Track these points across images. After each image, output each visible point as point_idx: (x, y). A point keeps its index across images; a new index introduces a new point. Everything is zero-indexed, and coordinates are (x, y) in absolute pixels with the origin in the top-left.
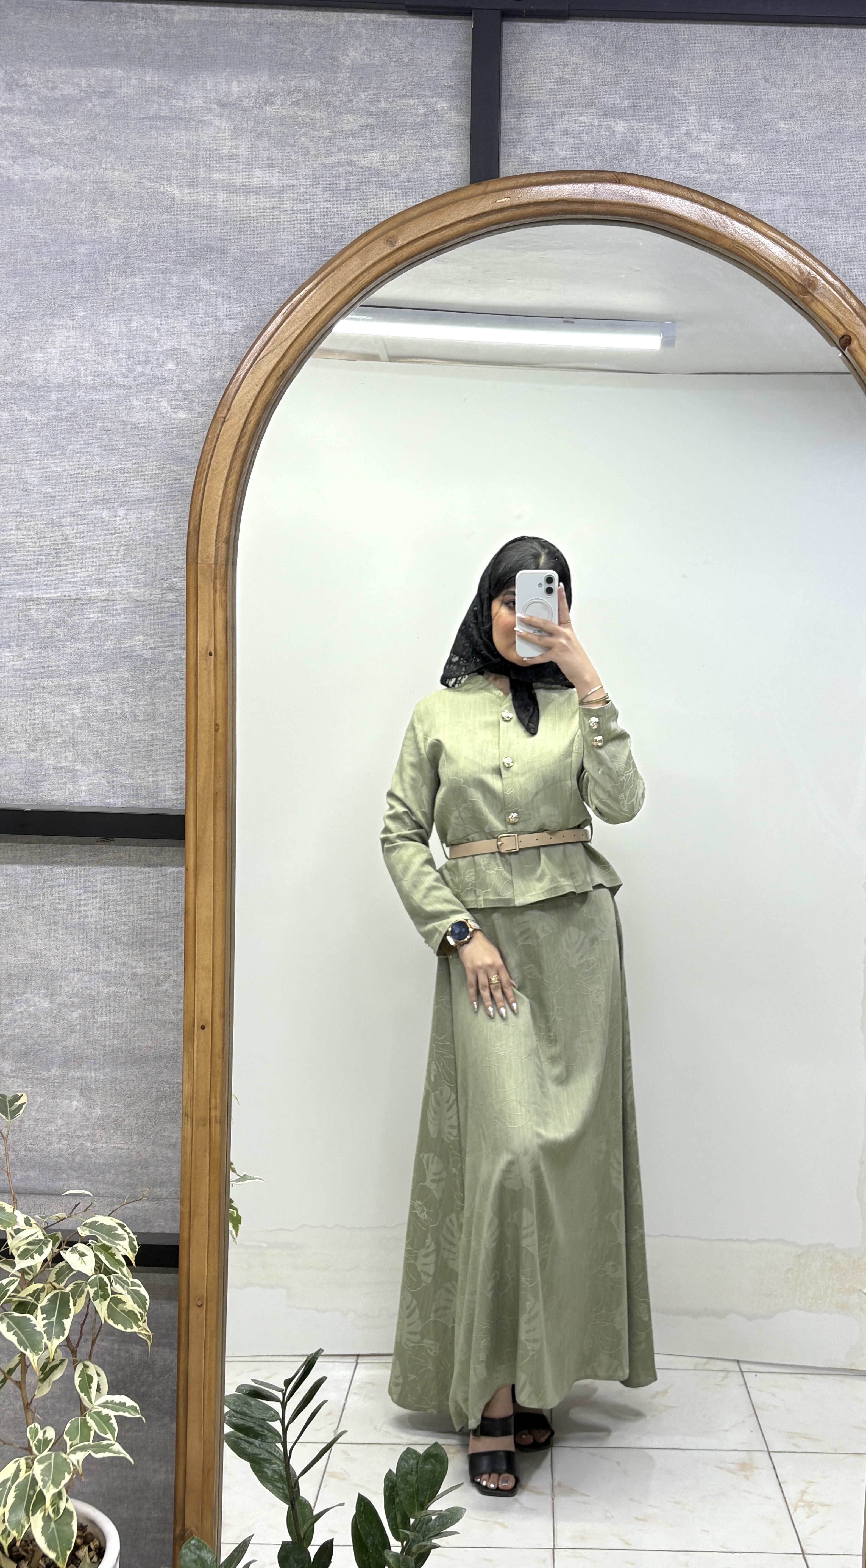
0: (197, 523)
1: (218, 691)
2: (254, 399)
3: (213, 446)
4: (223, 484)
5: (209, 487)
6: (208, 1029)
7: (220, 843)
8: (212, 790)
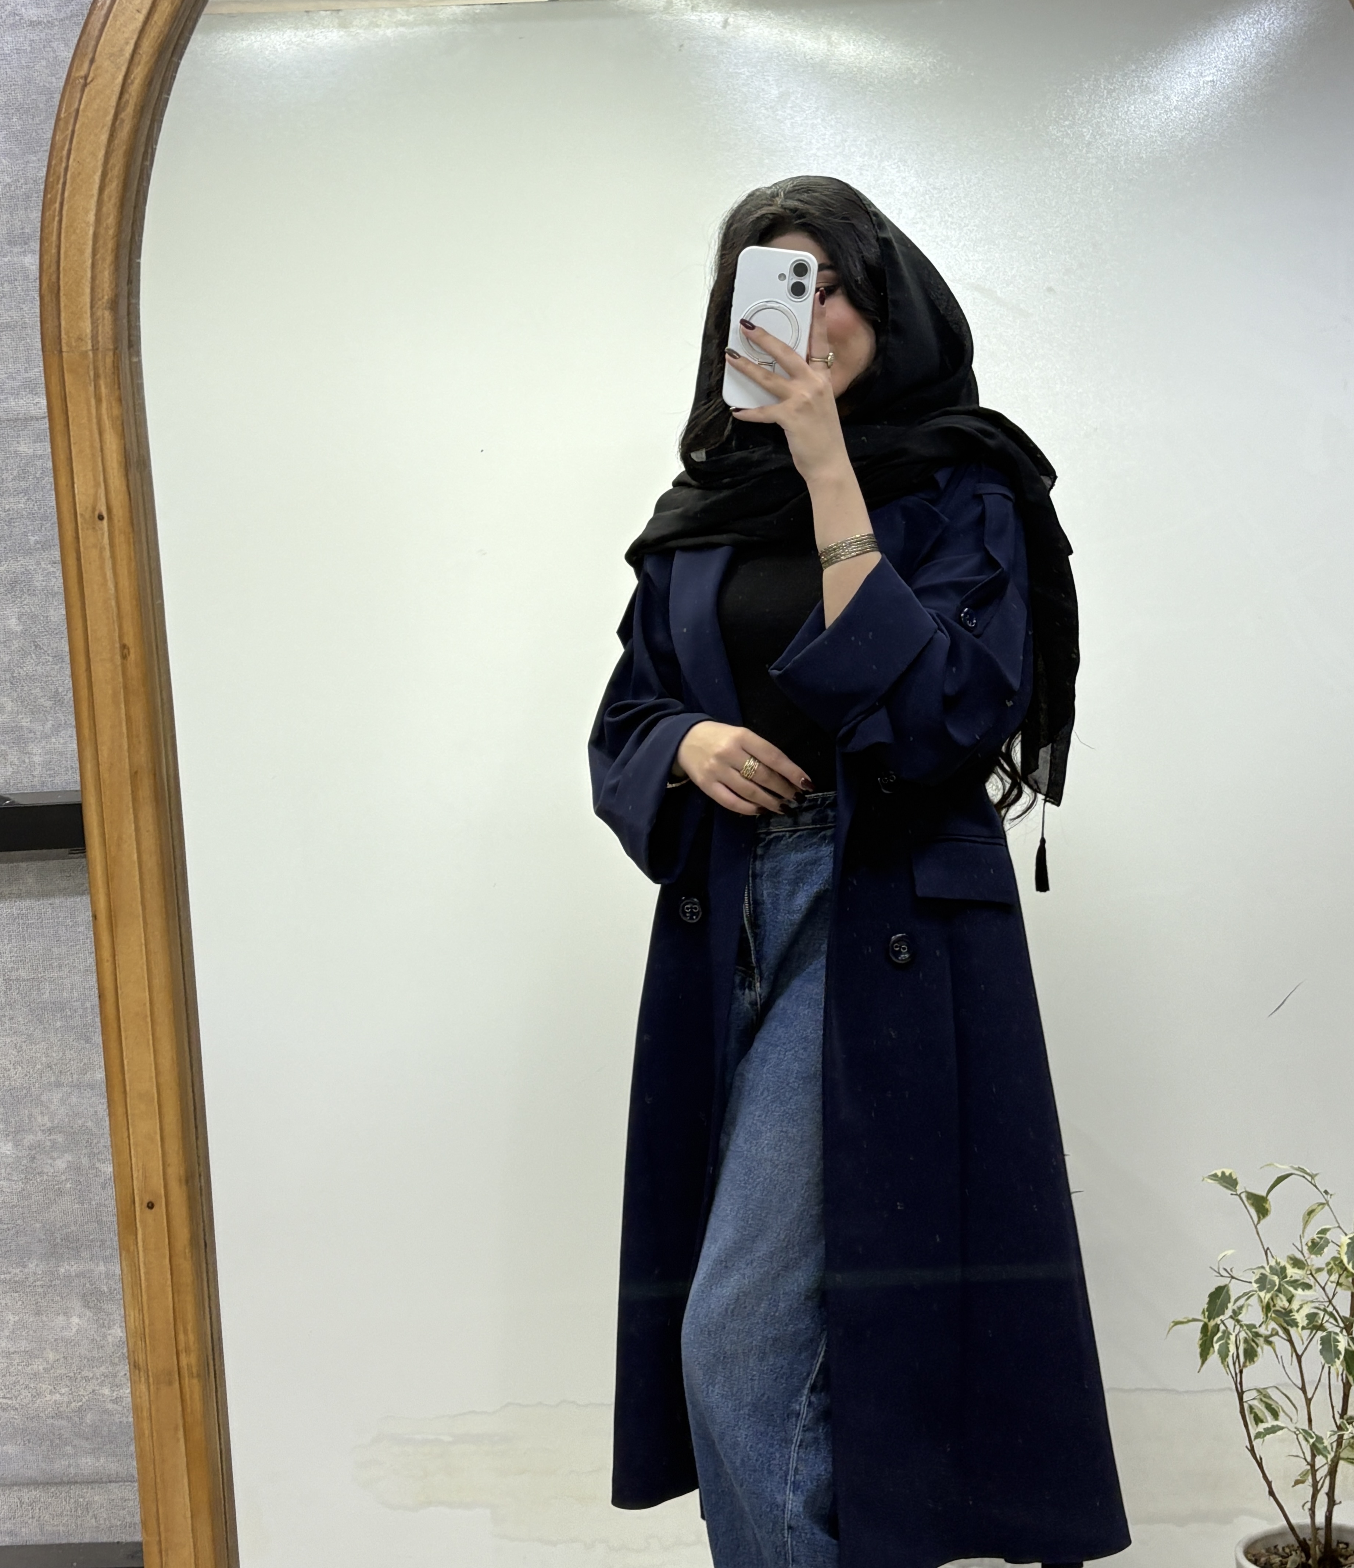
1: (121, 585)
6: (161, 1209)
8: (127, 767)
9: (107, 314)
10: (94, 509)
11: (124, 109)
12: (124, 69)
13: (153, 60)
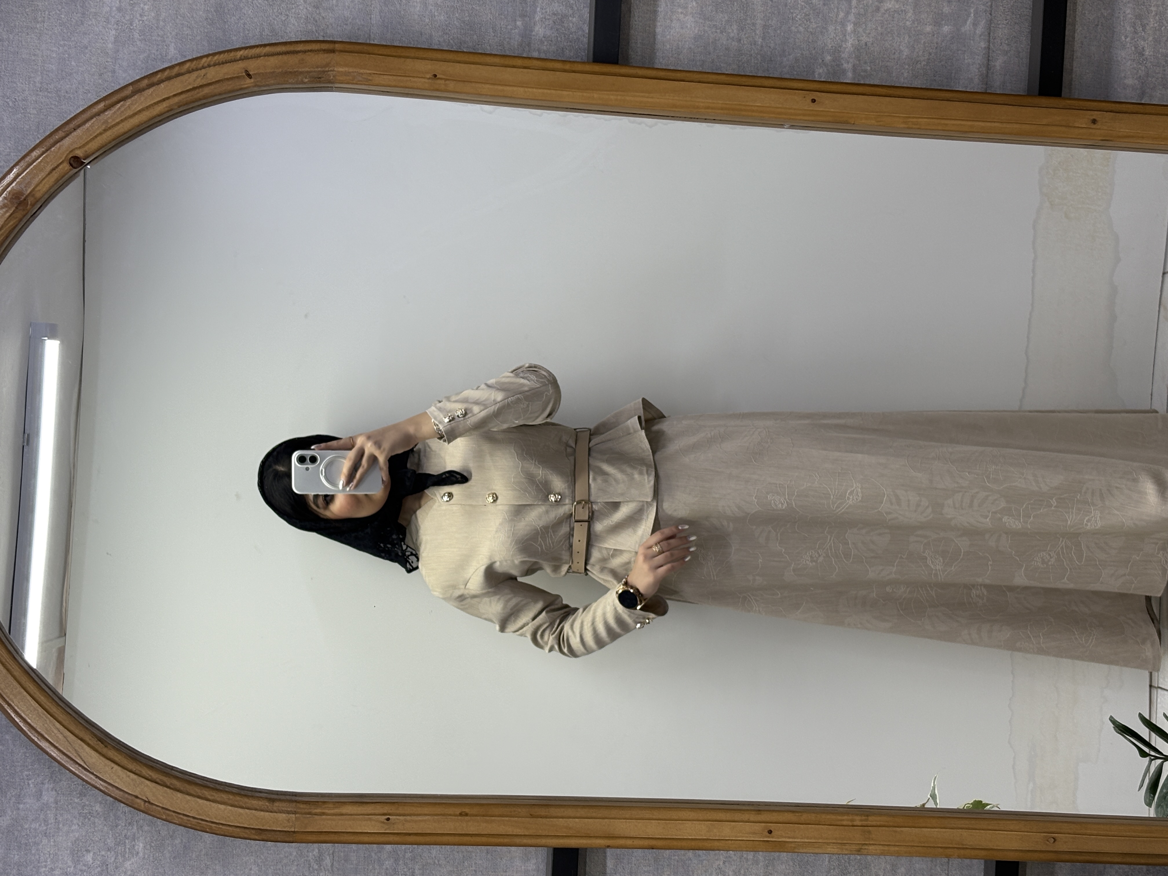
0: (253, 831)
1: (426, 812)
2: (126, 771)
3: (174, 814)
4: (213, 804)
5: (215, 818)
6: (772, 826)
7: (582, 812)
8: (527, 819)
9: (276, 804)
10: (383, 823)
11: (165, 782)
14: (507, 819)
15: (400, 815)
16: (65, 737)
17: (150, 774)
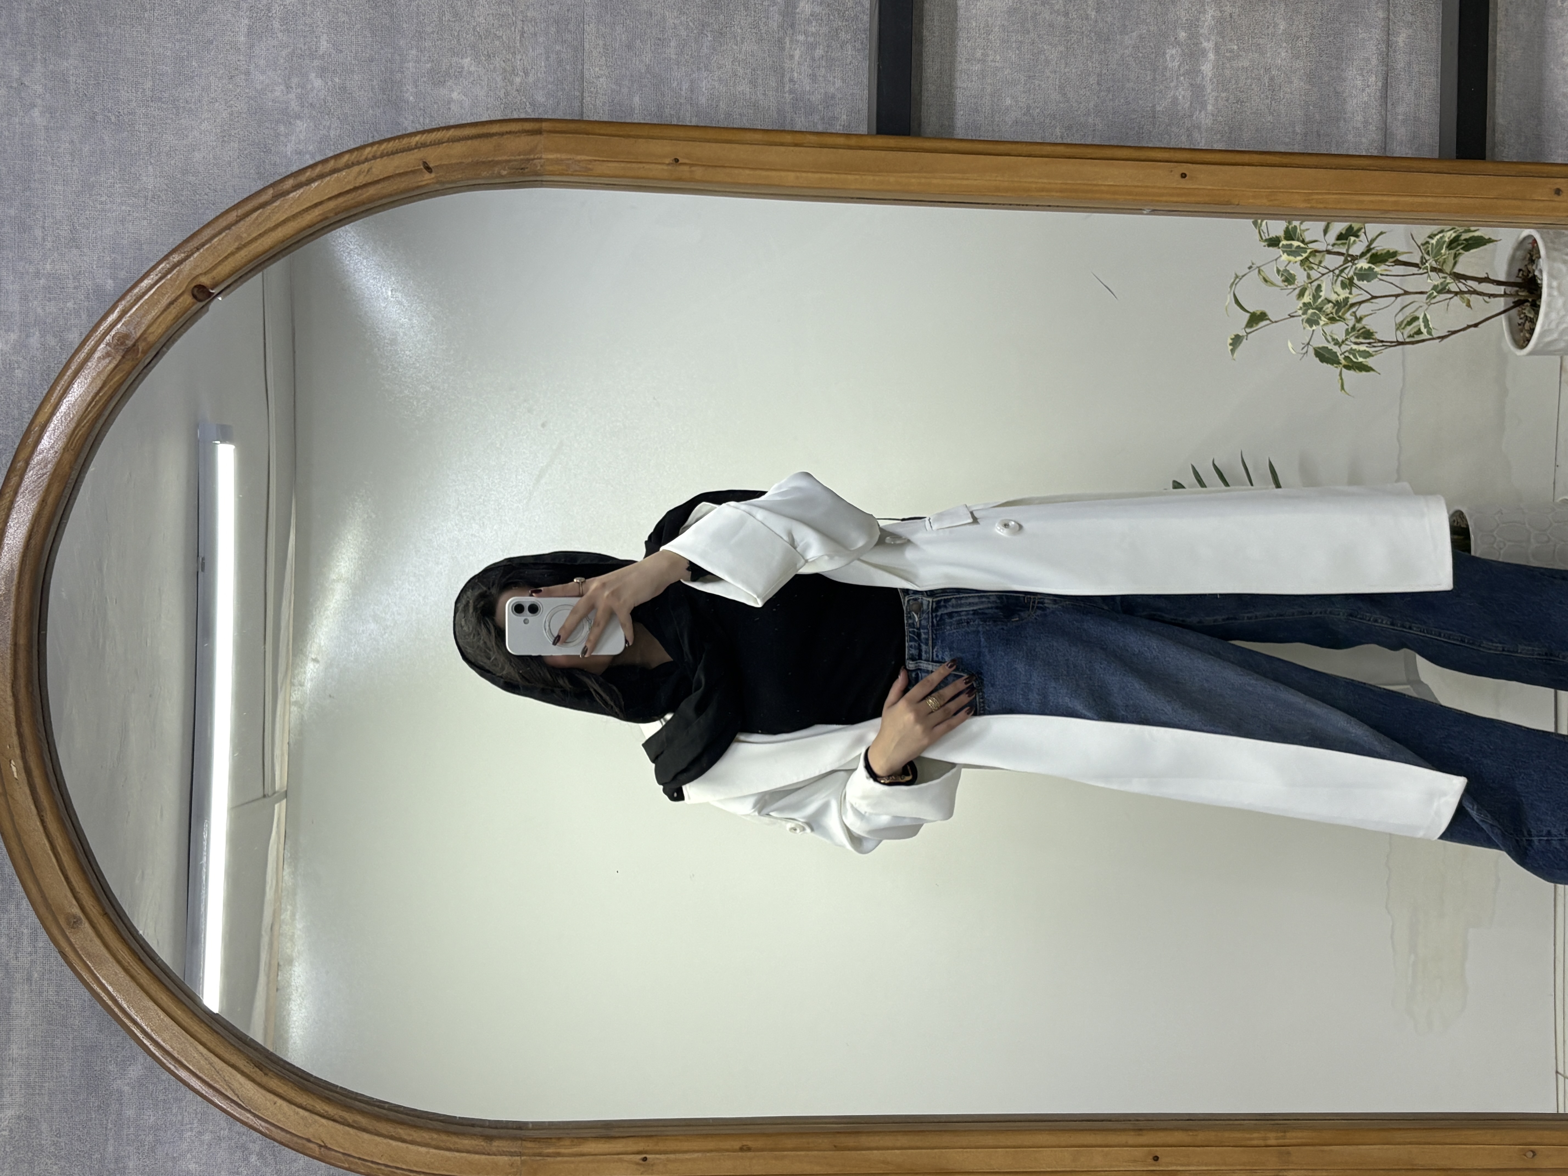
3: (360, 1162)
6: (1158, 1151)
8: (831, 1153)
9: (496, 1143)
10: (638, 1164)
11: (346, 1120)
12: (317, 1118)
13: (312, 1096)
14: (803, 1153)
15: (661, 1153)
16: (211, 1064)
17: (326, 1108)
